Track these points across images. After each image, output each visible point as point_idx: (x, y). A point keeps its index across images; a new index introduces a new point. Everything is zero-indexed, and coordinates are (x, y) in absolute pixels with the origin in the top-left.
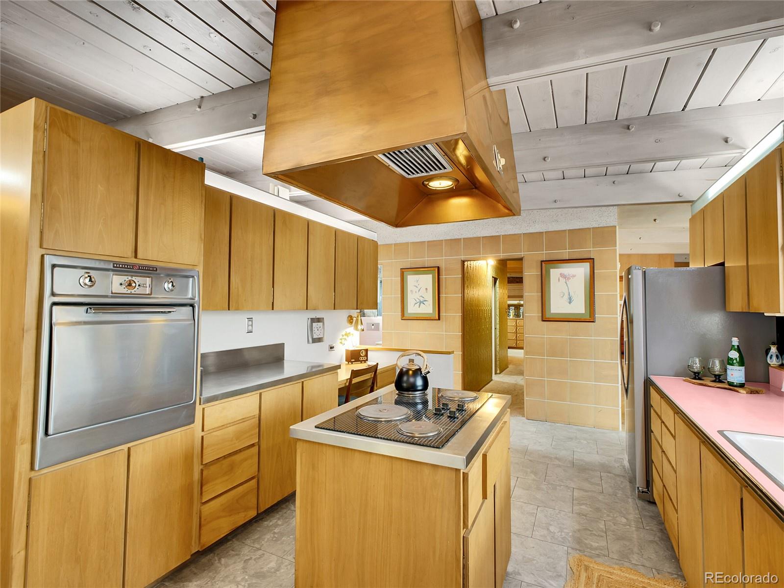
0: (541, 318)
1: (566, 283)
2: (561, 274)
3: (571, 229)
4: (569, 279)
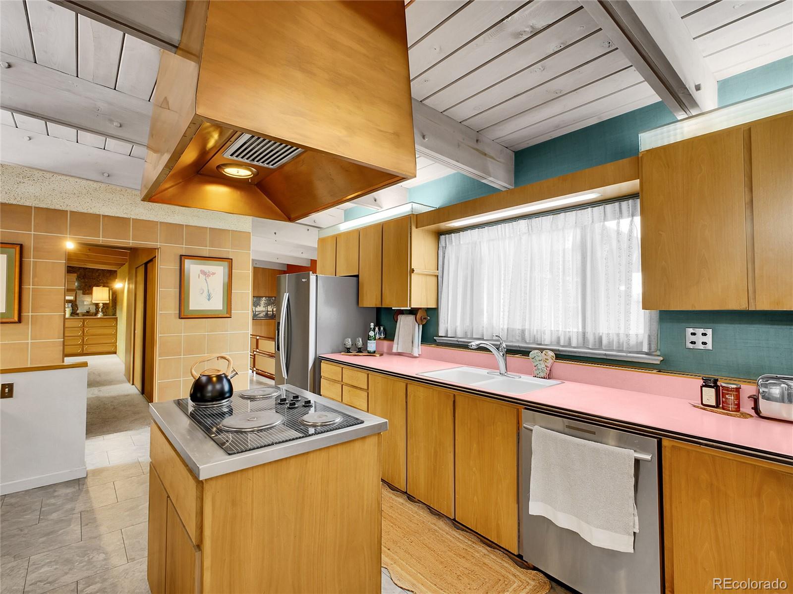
0: (178, 315)
1: (206, 280)
2: (201, 271)
3: (212, 227)
4: (209, 276)
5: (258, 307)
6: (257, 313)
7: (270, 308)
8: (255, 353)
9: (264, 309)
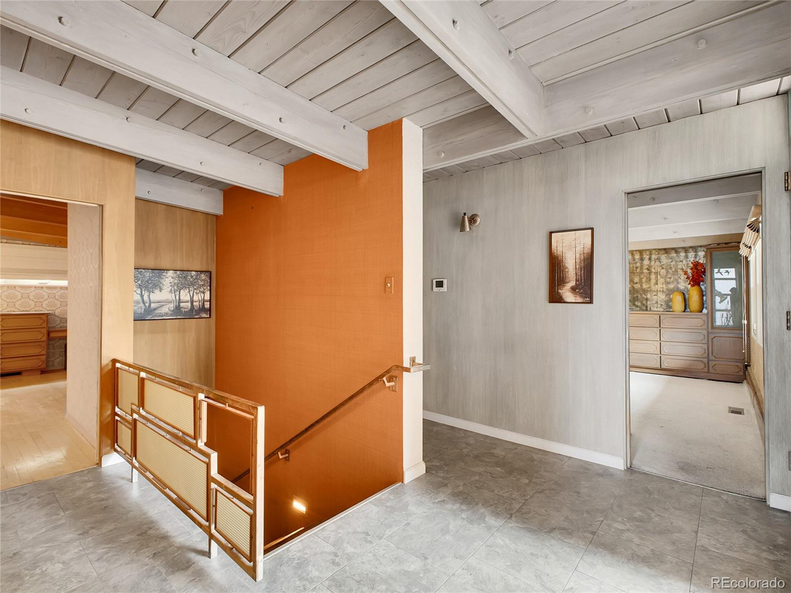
5: (157, 291)
6: (153, 305)
7: (185, 295)
8: (135, 416)
9: (171, 297)
